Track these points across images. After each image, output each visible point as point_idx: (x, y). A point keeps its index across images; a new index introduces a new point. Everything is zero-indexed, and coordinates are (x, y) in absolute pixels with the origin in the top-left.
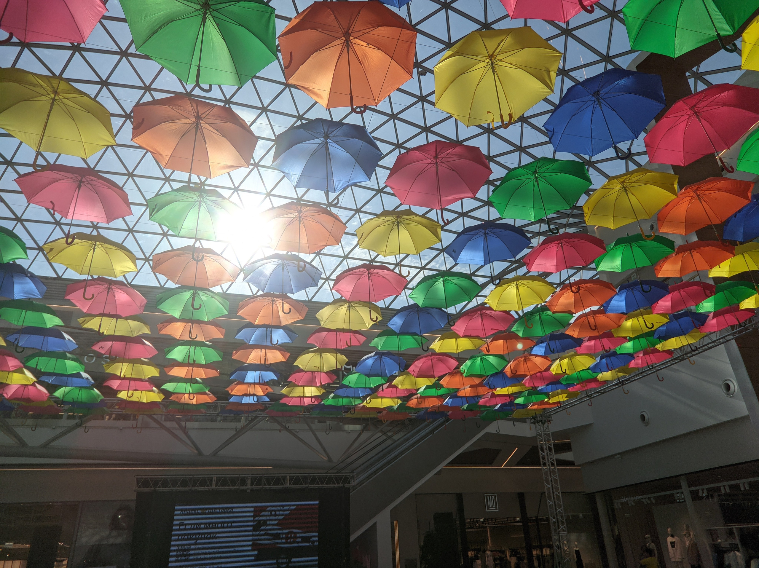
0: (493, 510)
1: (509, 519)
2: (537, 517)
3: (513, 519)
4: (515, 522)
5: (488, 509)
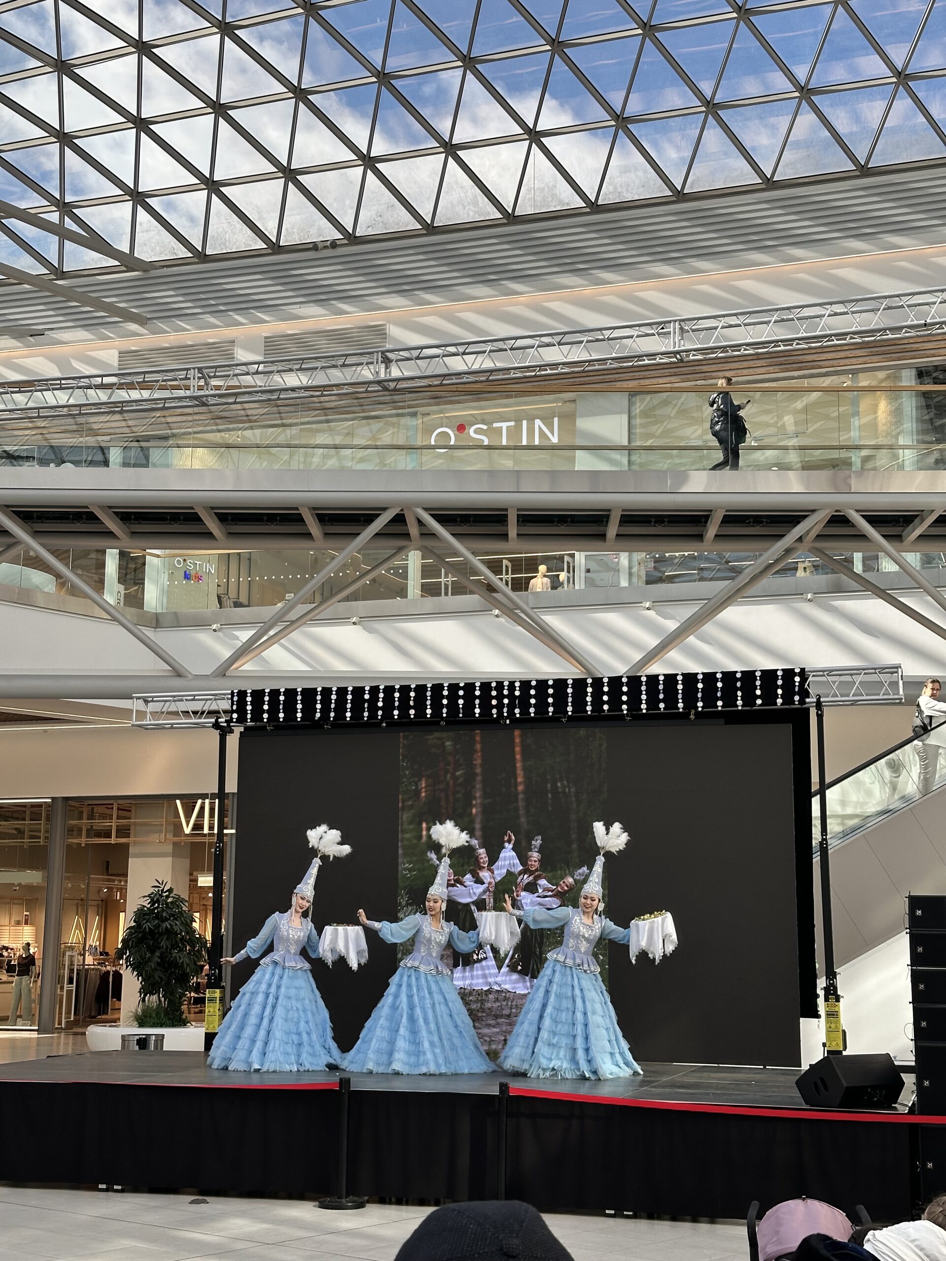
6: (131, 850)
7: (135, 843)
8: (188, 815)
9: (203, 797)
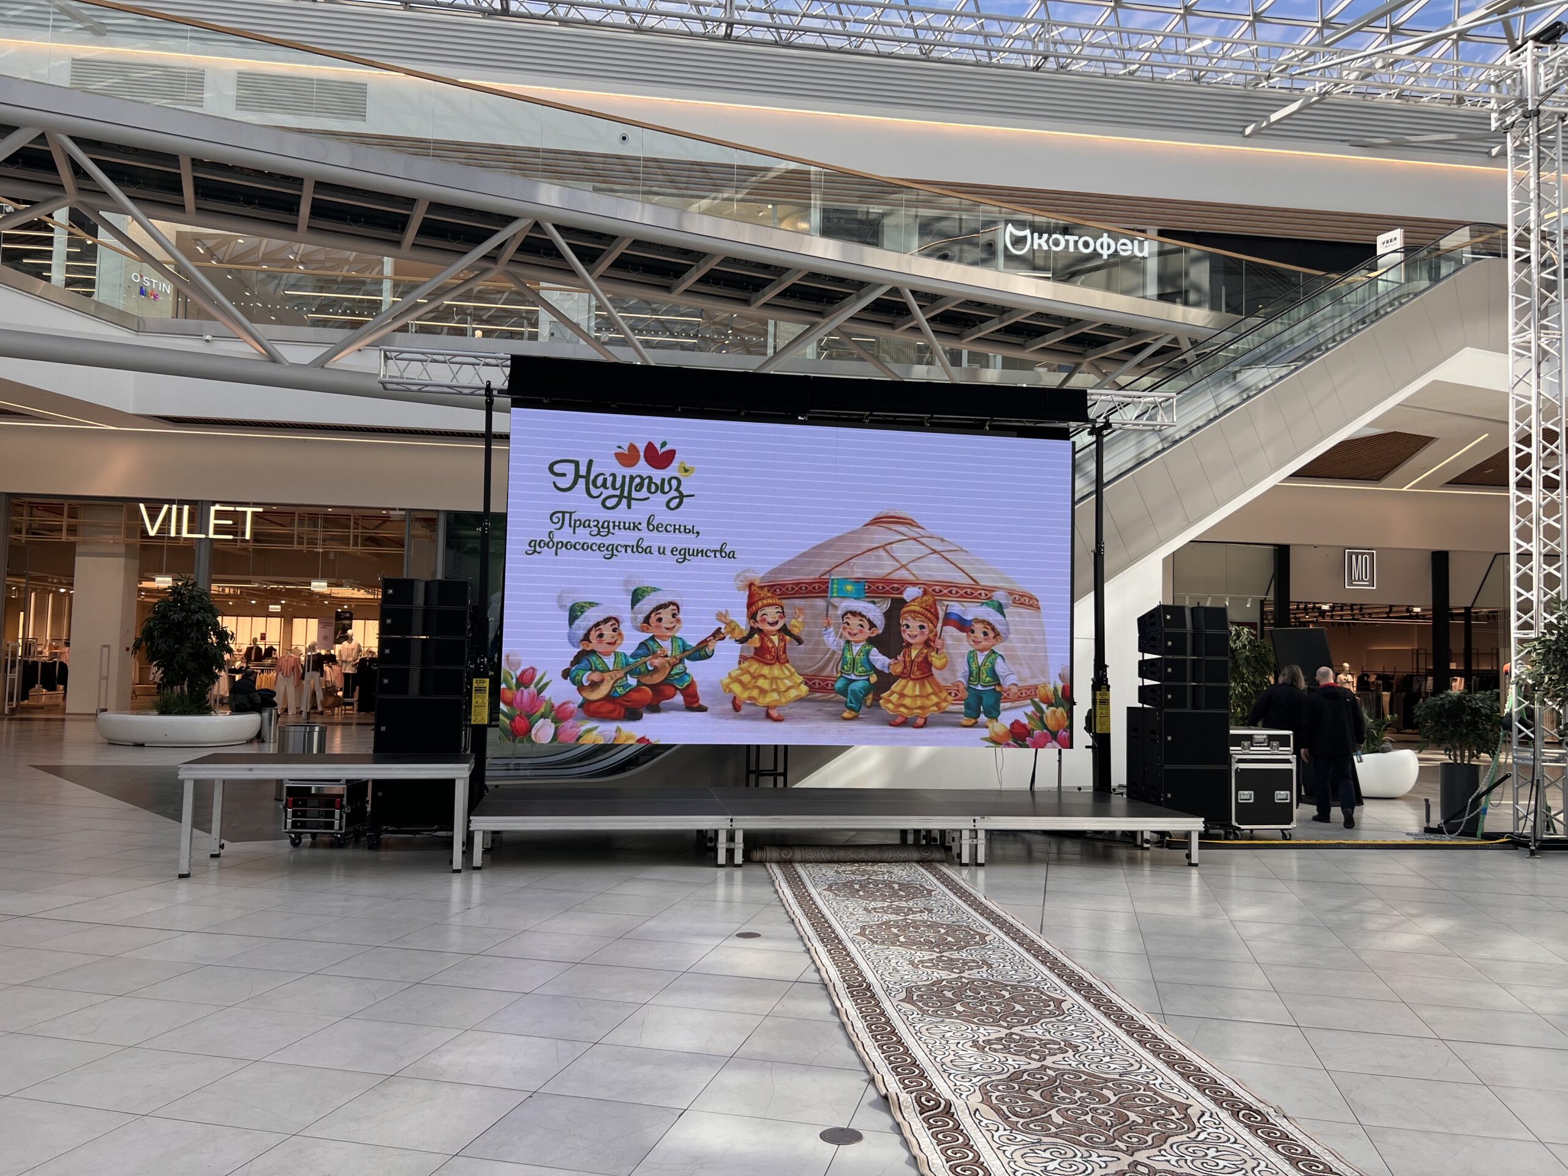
0: (1363, 586)
1: (1394, 609)
2: (1468, 609)
3: (1405, 608)
4: (1410, 617)
5: (1350, 584)
6: (78, 549)
7: (84, 543)
8: (153, 519)
9: (171, 502)
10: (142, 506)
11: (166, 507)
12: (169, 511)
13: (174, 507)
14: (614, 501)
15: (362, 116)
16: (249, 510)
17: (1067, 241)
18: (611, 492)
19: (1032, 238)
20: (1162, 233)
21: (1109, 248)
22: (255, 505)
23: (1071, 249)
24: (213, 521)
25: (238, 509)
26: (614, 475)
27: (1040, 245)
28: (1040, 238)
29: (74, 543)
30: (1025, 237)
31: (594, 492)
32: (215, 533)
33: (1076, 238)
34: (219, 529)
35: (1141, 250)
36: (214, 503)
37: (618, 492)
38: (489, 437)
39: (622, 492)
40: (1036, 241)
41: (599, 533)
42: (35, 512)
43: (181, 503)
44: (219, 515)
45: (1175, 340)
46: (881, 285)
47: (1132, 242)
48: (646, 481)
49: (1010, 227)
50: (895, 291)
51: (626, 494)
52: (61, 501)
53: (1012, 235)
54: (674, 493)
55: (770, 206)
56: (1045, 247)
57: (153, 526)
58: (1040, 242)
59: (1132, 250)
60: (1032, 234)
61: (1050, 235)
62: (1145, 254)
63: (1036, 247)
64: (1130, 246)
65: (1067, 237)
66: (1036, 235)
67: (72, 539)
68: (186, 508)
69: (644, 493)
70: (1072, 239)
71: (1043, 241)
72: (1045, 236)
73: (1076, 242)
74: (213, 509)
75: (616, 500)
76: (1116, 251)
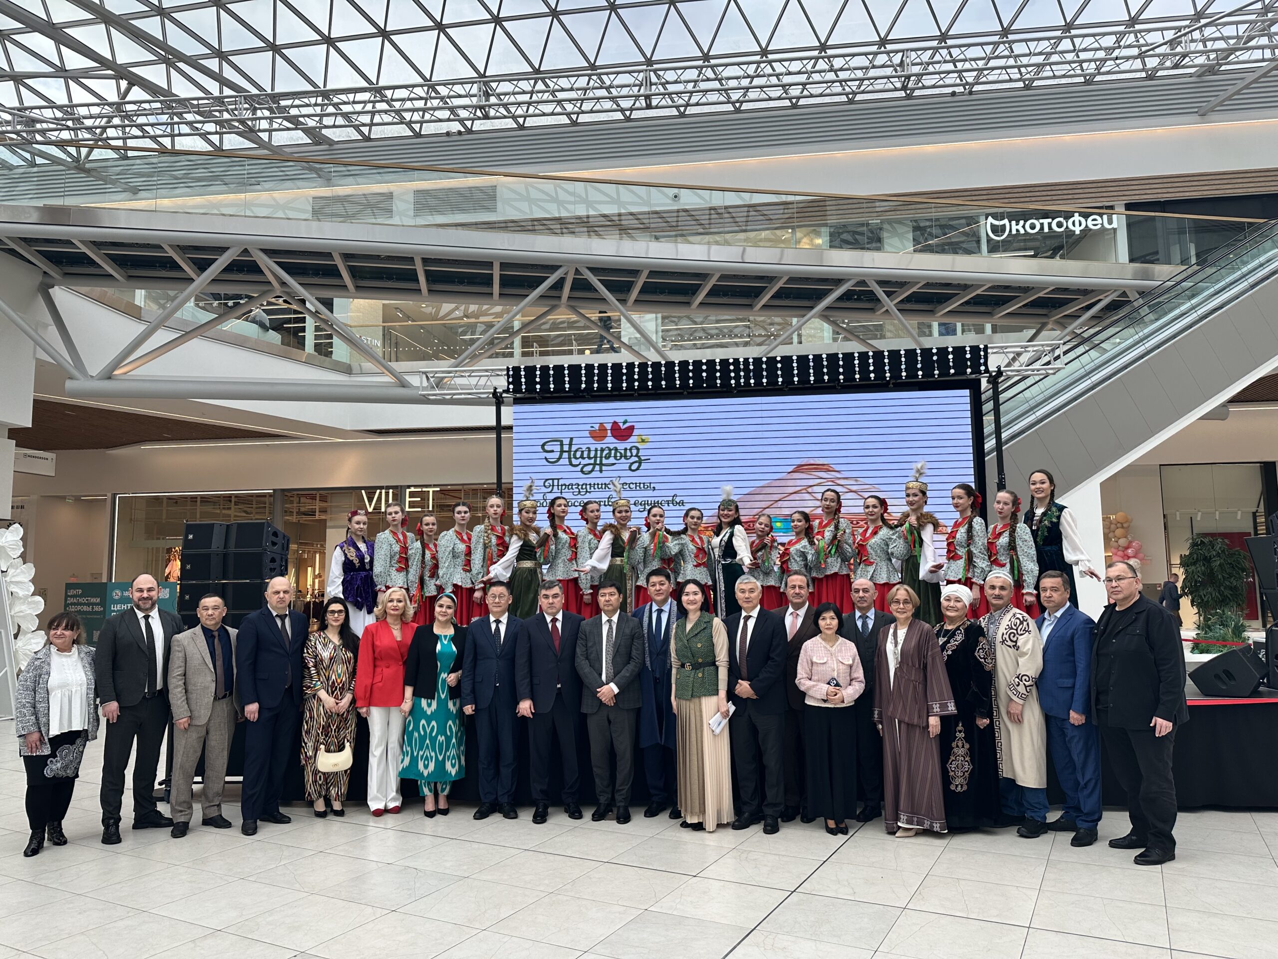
6: (328, 524)
7: (330, 519)
8: (370, 500)
9: (381, 488)
10: (363, 492)
11: (378, 491)
12: (381, 493)
13: (383, 491)
14: (590, 468)
15: (493, 209)
16: (431, 490)
17: (1042, 225)
18: (587, 461)
19: (1010, 225)
20: (1129, 207)
21: (1080, 225)
22: (435, 486)
23: (1046, 230)
24: (408, 499)
25: (424, 489)
26: (589, 450)
27: (1017, 230)
28: (1017, 225)
29: (325, 520)
30: (1004, 225)
31: (574, 462)
32: (410, 507)
33: (1050, 220)
34: (412, 505)
35: (1110, 222)
36: (409, 487)
37: (592, 461)
38: (499, 429)
39: (595, 461)
40: (1014, 228)
41: (579, 492)
42: (303, 500)
43: (388, 488)
44: (412, 495)
45: (1124, 294)
46: (849, 280)
47: (1101, 217)
48: (613, 452)
49: (990, 220)
50: (862, 283)
51: (598, 462)
52: (314, 492)
53: (992, 225)
54: (635, 459)
55: (790, 231)
56: (1022, 231)
57: (370, 505)
58: (1016, 227)
59: (1102, 224)
60: (1010, 222)
61: (1025, 221)
62: (1115, 225)
63: (1014, 232)
64: (1099, 221)
65: (1041, 221)
66: (1014, 223)
67: (323, 517)
68: (391, 491)
69: (612, 460)
70: (1046, 222)
71: (1020, 227)
72: (1022, 222)
73: (1050, 224)
74: (408, 491)
75: (591, 467)
76: (1087, 226)
